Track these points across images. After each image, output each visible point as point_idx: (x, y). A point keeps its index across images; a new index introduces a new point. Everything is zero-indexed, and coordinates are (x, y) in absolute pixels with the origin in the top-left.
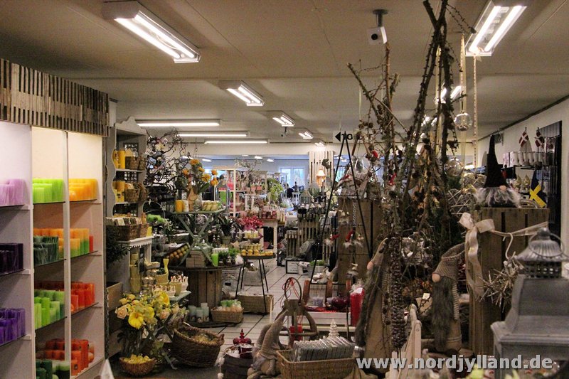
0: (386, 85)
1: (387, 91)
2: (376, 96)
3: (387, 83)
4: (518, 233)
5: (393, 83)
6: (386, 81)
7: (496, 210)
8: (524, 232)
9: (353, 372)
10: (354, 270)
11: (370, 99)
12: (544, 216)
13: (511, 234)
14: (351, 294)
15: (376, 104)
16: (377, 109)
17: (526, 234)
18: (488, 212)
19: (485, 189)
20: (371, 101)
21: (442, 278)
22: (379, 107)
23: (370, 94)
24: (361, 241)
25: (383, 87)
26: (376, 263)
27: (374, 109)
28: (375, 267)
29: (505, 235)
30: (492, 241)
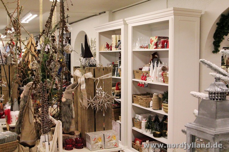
0: (18, 11)
1: (18, 13)
2: (13, 16)
3: (18, 10)
4: (101, 78)
5: (21, 10)
6: (18, 9)
7: (91, 68)
8: (103, 77)
9: (18, 147)
10: (3, 98)
11: (10, 17)
12: (110, 70)
13: (98, 78)
14: (5, 109)
15: (13, 19)
16: (13, 22)
17: (104, 78)
18: (88, 69)
19: (85, 59)
20: (11, 18)
21: (67, 100)
22: (14, 21)
23: (10, 14)
24: (6, 84)
25: (16, 11)
26: (25, 95)
27: (12, 22)
28: (25, 97)
29: (95, 79)
30: (90, 82)
